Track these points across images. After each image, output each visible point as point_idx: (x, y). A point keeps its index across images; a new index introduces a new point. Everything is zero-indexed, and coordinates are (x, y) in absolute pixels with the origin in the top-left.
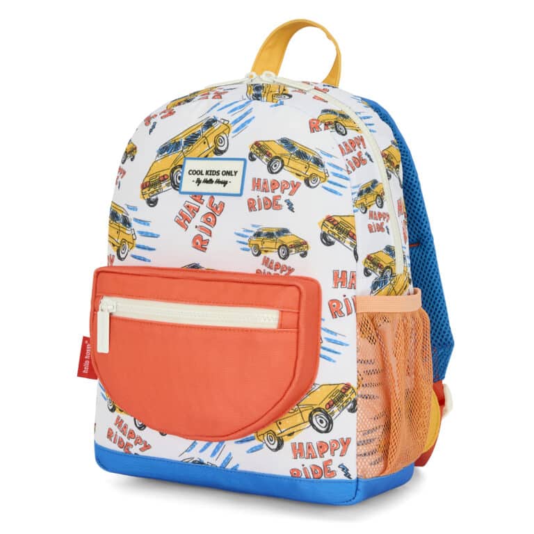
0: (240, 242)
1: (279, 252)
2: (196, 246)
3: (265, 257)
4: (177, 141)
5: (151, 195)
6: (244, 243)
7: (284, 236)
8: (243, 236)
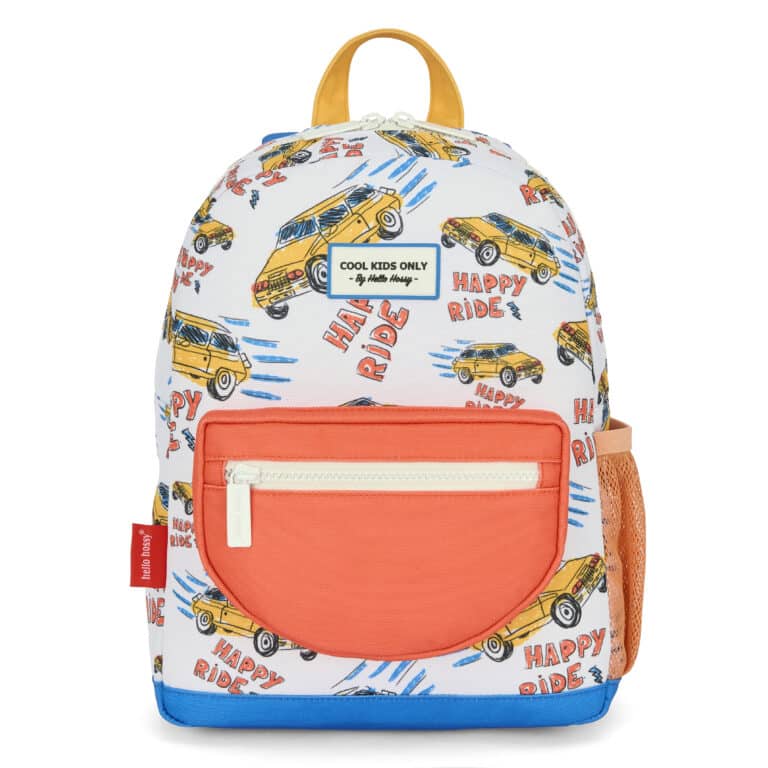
0: (439, 366)
1: (501, 377)
2: (364, 372)
3: (480, 384)
4: (306, 219)
5: (273, 301)
6: (445, 367)
7: (509, 354)
8: (442, 357)
